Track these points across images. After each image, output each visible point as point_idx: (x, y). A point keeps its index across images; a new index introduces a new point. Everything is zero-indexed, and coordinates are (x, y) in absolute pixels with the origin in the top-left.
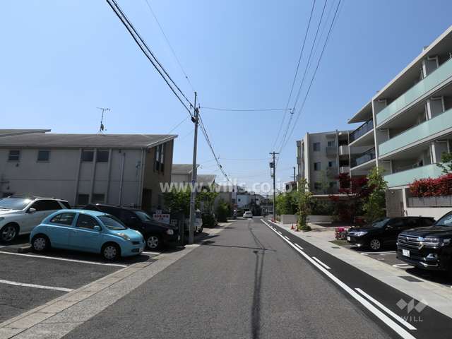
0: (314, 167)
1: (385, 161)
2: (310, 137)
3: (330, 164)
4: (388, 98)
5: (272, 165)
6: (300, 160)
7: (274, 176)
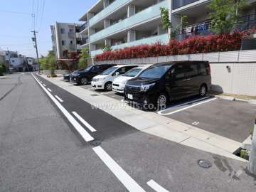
0: (62, 43)
1: (93, 44)
2: (58, 25)
3: (71, 42)
4: (94, 12)
5: (34, 39)
6: (53, 38)
7: (36, 47)
